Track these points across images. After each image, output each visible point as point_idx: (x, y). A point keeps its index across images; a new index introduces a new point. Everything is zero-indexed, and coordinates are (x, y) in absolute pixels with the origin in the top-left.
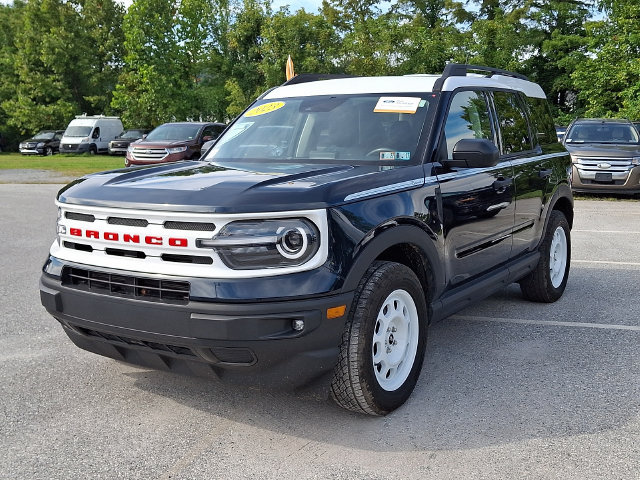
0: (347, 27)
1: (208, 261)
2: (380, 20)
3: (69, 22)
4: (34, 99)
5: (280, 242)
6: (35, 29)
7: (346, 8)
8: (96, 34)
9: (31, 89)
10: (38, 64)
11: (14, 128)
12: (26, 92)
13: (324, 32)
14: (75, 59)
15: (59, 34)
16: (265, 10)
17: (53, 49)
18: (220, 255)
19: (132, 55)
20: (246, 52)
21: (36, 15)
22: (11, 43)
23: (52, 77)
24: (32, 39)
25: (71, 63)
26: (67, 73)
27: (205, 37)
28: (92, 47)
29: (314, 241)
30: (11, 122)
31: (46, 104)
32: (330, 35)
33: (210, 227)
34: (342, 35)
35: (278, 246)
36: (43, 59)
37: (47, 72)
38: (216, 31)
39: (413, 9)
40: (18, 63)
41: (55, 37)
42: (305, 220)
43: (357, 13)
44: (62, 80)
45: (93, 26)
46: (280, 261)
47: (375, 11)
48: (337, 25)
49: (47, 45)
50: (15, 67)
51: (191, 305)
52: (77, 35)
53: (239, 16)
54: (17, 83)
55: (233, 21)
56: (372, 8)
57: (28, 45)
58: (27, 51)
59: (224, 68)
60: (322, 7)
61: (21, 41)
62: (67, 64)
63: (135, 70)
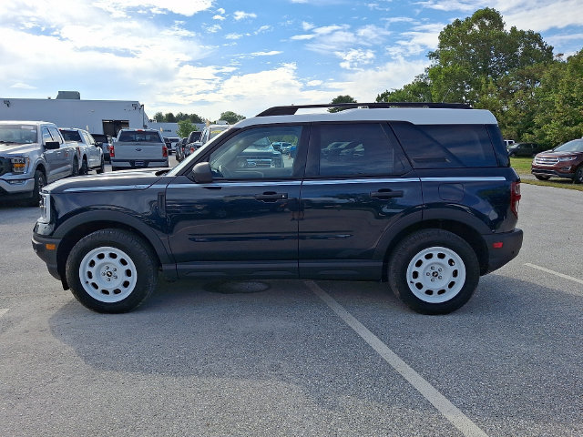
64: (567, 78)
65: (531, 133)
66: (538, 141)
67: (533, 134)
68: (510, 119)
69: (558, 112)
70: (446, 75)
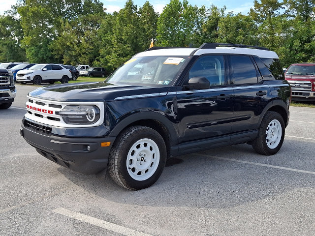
0: (261, 21)
1: (58, 120)
2: (278, 18)
3: (135, 22)
4: (119, 55)
5: (87, 114)
6: (121, 25)
7: (261, 12)
8: (145, 27)
9: (118, 50)
10: (121, 39)
11: (110, 67)
12: (116, 52)
13: (248, 24)
14: (136, 38)
15: (130, 27)
16: (221, 14)
17: (127, 34)
18: (63, 118)
19: (160, 36)
20: (210, 34)
21: (121, 18)
22: (111, 31)
23: (126, 45)
24: (119, 29)
25: (135, 39)
26: (133, 43)
27: (193, 27)
28: (143, 32)
29: (98, 115)
30: (109, 64)
31: (123, 57)
32: (252, 25)
33: (60, 107)
34: (258, 25)
35: (87, 116)
36: (123, 37)
37: (125, 43)
38: (198, 24)
39: (297, 12)
40: (113, 39)
41: (128, 28)
42: (95, 107)
43: (267, 14)
44: (130, 47)
45: (145, 23)
46: (87, 122)
47: (277, 13)
48: (256, 20)
49: (125, 31)
50: (112, 41)
51: (52, 136)
52: (138, 27)
53: (209, 17)
54: (112, 48)
55: (206, 19)
56: (275, 12)
57: (117, 31)
58: (117, 34)
59: (200, 41)
60: (250, 12)
61: (115, 30)
62: (133, 40)
63: (160, 42)
64: (118, 26)
65: (98, 60)
66: (103, 66)
67: (100, 61)
68: (83, 50)
69: (115, 47)
70: (33, 13)
